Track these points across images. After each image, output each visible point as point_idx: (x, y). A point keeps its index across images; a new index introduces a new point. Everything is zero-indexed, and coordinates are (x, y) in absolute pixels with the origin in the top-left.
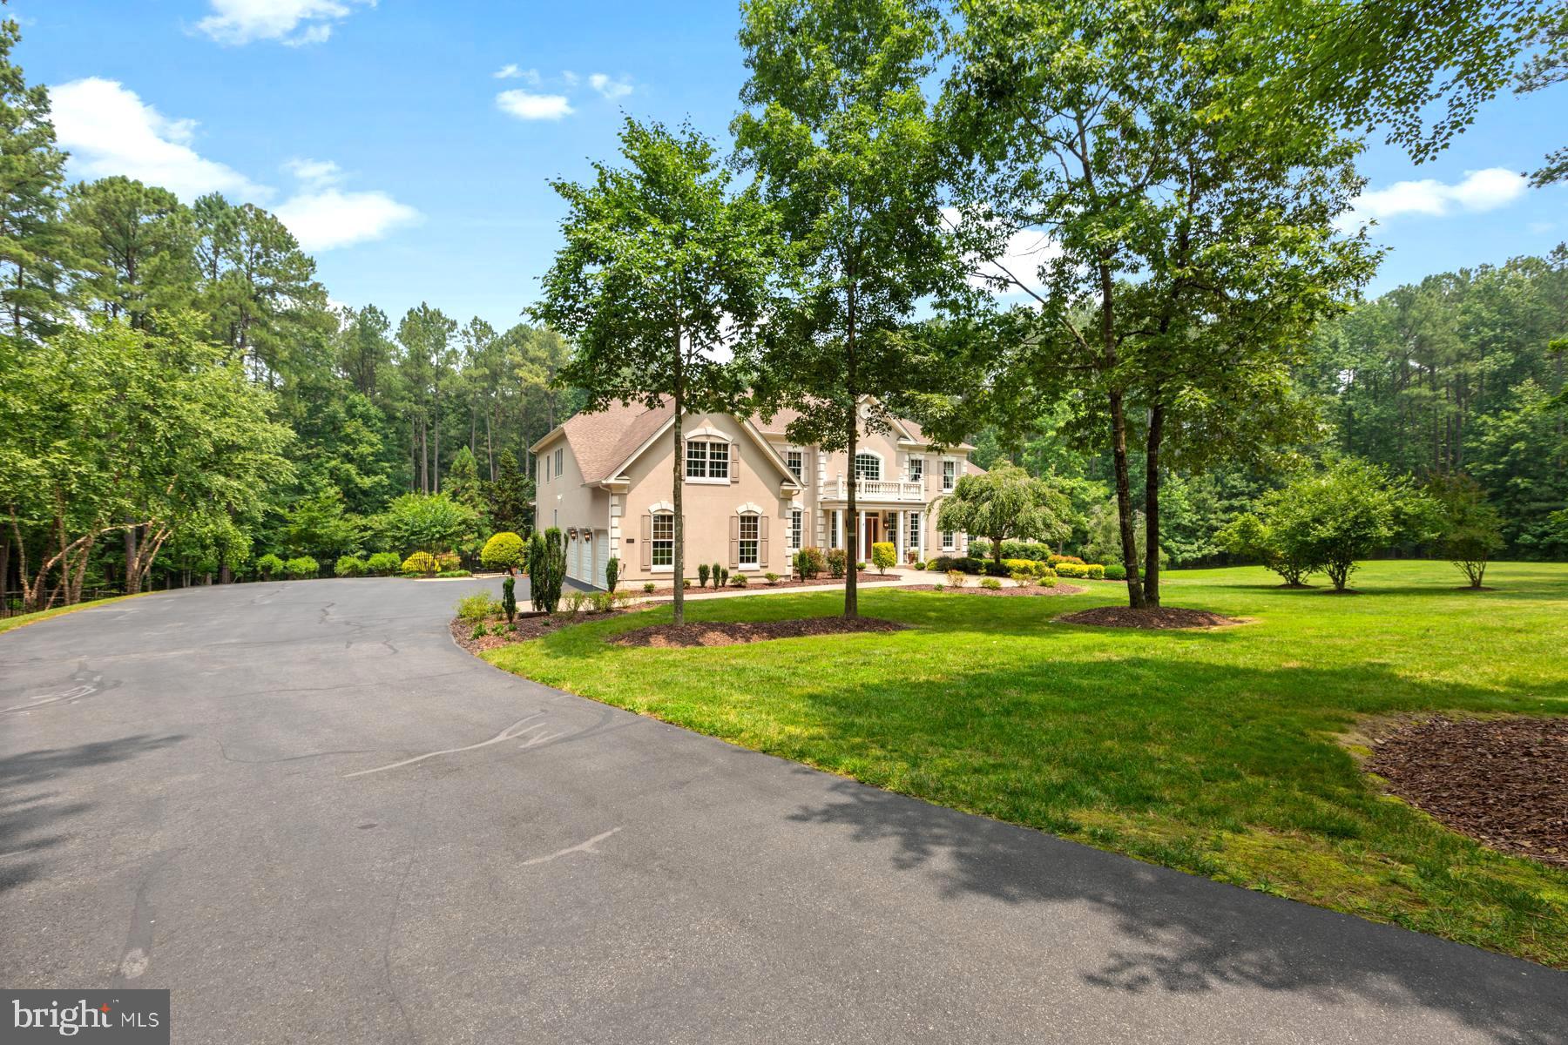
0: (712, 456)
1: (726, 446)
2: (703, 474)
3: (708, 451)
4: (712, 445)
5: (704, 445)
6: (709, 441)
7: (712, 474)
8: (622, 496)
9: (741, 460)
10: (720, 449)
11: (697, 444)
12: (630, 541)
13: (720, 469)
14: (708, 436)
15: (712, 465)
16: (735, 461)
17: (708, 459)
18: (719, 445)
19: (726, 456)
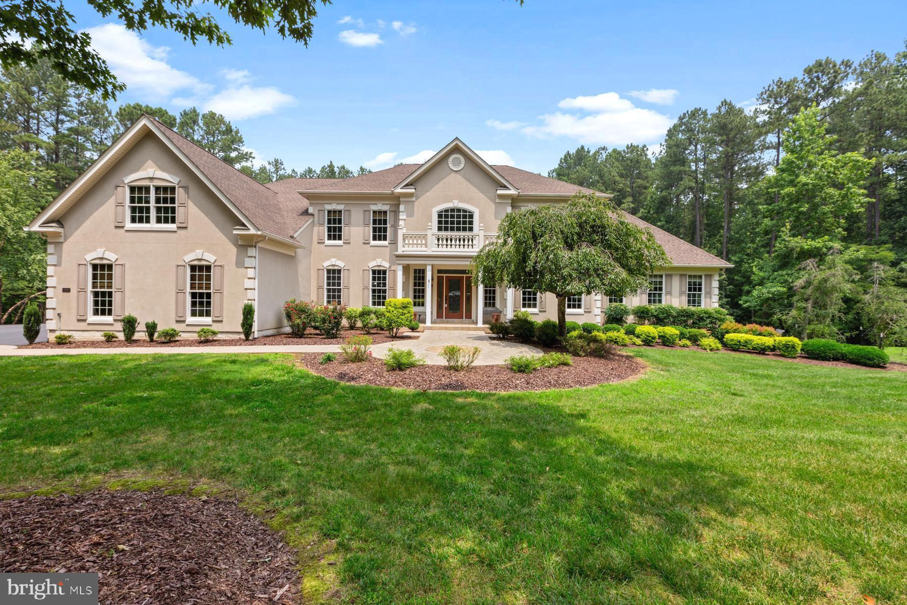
0: (158, 201)
1: (173, 189)
2: (148, 221)
3: (153, 195)
4: (157, 189)
5: (147, 189)
6: (151, 184)
7: (159, 221)
8: (58, 244)
9: (191, 204)
10: (166, 194)
11: (140, 189)
12: (66, 290)
13: (167, 214)
14: (152, 179)
15: (159, 210)
16: (183, 205)
17: (152, 204)
18: (165, 189)
19: (173, 201)
